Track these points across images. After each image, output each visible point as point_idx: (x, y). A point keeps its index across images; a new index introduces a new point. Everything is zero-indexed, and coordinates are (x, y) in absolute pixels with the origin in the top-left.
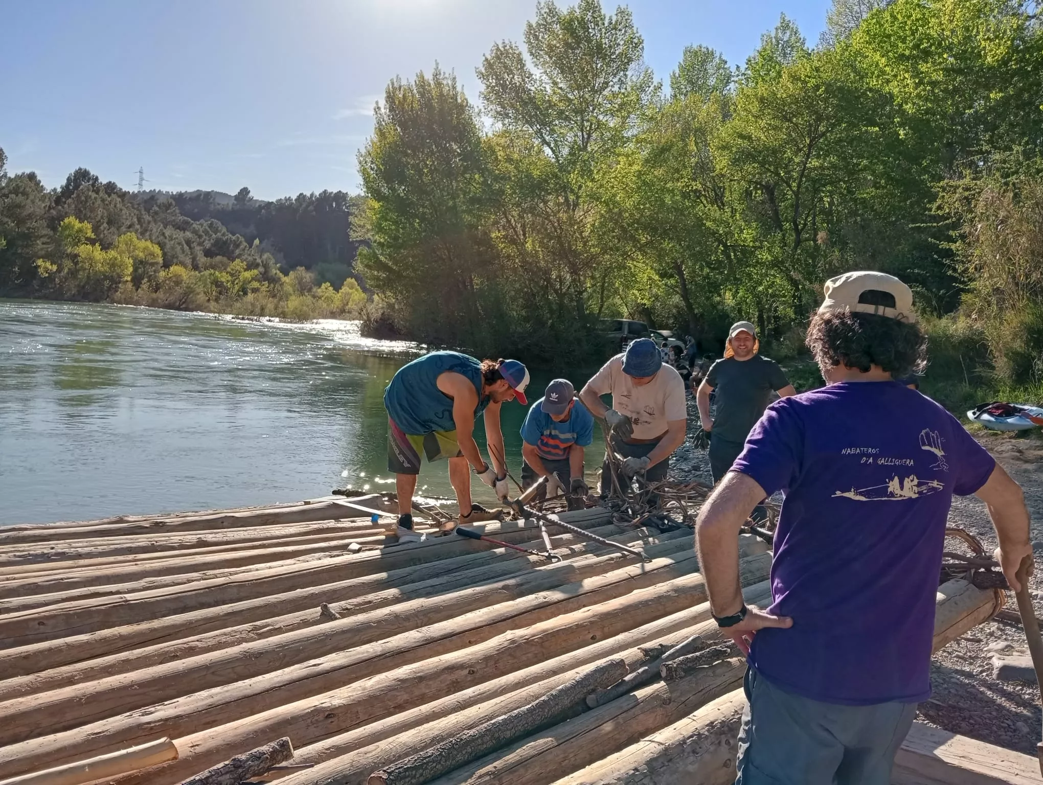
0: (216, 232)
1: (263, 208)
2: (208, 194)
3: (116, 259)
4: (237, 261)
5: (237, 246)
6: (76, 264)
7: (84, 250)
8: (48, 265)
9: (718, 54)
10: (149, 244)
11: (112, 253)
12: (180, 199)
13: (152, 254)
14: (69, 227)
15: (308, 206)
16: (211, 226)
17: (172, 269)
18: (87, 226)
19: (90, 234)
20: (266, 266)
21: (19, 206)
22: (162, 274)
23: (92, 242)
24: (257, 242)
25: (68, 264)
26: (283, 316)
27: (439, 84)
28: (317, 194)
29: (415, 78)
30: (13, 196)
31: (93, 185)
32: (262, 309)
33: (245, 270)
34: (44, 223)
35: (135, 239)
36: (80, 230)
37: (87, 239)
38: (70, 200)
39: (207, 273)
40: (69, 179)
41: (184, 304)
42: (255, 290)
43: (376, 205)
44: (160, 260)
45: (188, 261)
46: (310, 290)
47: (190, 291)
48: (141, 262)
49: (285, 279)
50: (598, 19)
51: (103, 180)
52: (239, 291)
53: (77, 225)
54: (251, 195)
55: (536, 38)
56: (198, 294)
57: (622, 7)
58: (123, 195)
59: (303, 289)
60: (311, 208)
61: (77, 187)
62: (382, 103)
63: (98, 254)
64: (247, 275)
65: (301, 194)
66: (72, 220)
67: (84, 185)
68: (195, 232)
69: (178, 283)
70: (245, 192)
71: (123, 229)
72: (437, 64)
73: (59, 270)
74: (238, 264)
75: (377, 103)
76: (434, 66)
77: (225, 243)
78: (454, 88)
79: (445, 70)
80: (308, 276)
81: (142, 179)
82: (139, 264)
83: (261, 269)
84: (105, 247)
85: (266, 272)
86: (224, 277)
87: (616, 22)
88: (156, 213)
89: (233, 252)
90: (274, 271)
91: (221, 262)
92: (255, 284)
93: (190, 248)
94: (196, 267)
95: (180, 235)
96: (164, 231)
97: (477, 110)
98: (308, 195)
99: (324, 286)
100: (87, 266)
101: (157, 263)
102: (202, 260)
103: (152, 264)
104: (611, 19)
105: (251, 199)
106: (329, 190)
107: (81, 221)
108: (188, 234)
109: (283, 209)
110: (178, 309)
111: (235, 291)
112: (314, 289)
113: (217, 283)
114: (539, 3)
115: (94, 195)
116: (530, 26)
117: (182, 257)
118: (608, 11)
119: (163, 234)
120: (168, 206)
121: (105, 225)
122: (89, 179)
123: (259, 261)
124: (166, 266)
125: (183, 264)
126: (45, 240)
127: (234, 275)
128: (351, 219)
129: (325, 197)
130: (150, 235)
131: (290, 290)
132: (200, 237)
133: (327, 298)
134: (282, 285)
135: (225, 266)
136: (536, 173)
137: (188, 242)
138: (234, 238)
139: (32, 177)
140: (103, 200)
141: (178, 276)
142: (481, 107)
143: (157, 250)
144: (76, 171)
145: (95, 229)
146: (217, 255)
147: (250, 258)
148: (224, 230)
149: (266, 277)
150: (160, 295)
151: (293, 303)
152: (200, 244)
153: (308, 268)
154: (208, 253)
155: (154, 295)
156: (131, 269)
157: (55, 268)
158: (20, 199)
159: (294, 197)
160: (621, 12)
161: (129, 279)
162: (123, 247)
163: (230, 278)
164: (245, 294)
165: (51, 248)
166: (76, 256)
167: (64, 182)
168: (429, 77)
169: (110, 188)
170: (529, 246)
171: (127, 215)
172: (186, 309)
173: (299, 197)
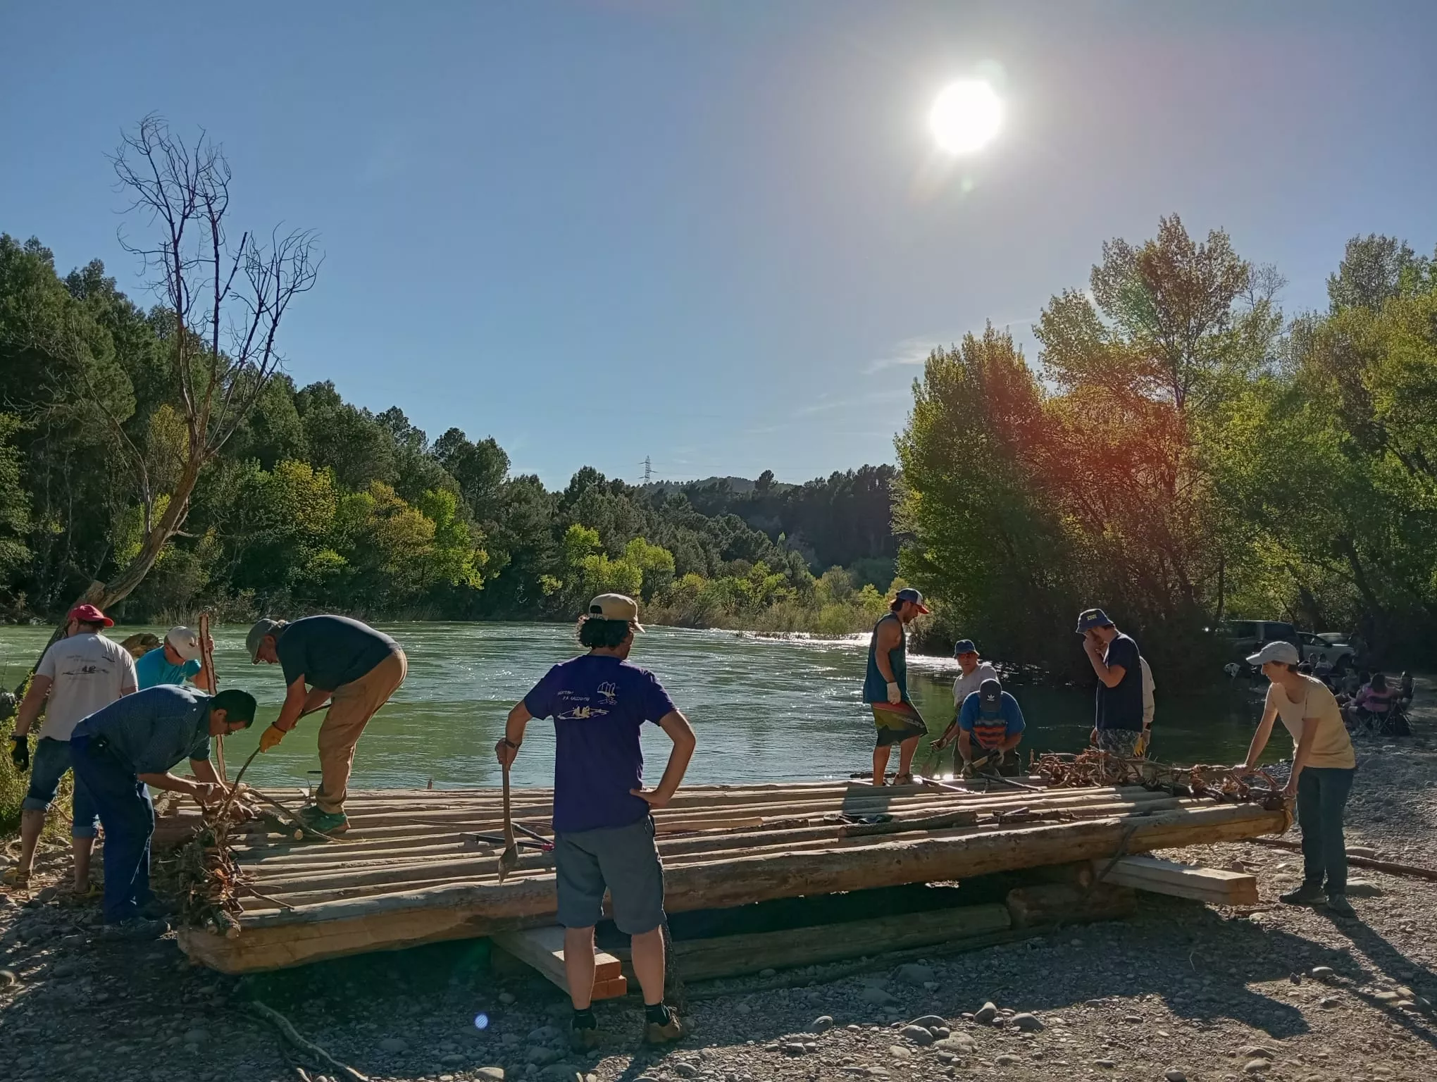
0: (734, 528)
1: (789, 494)
2: (724, 482)
3: (624, 570)
4: (760, 563)
5: (759, 545)
6: (582, 577)
7: (590, 561)
8: (553, 581)
9: (1399, 244)
10: (660, 549)
11: (620, 563)
12: (691, 490)
13: (664, 562)
14: (575, 535)
15: (844, 487)
16: (728, 522)
17: (685, 578)
18: (593, 534)
19: (597, 543)
20: (793, 567)
21: (524, 516)
22: (675, 585)
23: (598, 551)
24: (782, 536)
25: (573, 578)
26: (815, 630)
27: (991, 346)
28: (855, 471)
29: (962, 341)
30: (516, 504)
31: (599, 485)
32: (791, 622)
33: (769, 574)
34: (549, 533)
35: (644, 545)
36: (586, 539)
37: (594, 548)
38: (575, 506)
39: (725, 580)
40: (573, 481)
41: (700, 620)
42: (781, 599)
43: (918, 495)
44: (672, 568)
45: (704, 567)
46: (848, 596)
47: (705, 604)
48: (651, 571)
49: (816, 582)
50: (1185, 248)
51: (609, 478)
52: (762, 600)
53: (583, 533)
54: (774, 479)
55: (1106, 283)
56: (715, 607)
57: (1216, 231)
58: (631, 493)
59: (839, 594)
60: (848, 489)
61: (582, 489)
62: (922, 379)
63: (605, 565)
64: (772, 580)
65: (836, 473)
66: (577, 528)
67: (590, 486)
68: (710, 531)
69: (692, 594)
70: (767, 475)
71: (632, 534)
72: (989, 323)
73: (564, 587)
74: (761, 568)
75: (916, 379)
76: (986, 326)
77: (745, 541)
78: (1010, 349)
79: (999, 327)
80: (844, 576)
81: (648, 471)
82: (649, 573)
83: (788, 572)
84: (613, 557)
85: (794, 575)
86: (744, 584)
87: (1210, 250)
88: (666, 511)
89: (754, 553)
90: (804, 573)
91: (741, 566)
92: (782, 591)
93: (706, 551)
94: (711, 574)
95: (693, 536)
96: (676, 532)
97: (1036, 374)
98: (845, 473)
99: (866, 588)
100: (592, 580)
101: (668, 572)
102: (719, 564)
103: (663, 574)
104: (1202, 247)
105: (776, 484)
106: (871, 465)
107: (588, 529)
108: (703, 534)
109: (813, 491)
110: (693, 626)
111: (758, 601)
112: (854, 595)
113: (736, 593)
114: (1105, 243)
115: (600, 497)
116: (1096, 270)
117: (695, 563)
118: (1198, 238)
119: (675, 537)
120: (679, 502)
121: (612, 531)
122: (595, 478)
123: (785, 561)
124: (679, 574)
125: (697, 571)
126: (549, 553)
127: (757, 581)
128: (892, 508)
129: (866, 472)
130: (660, 539)
131: (824, 596)
132: (716, 536)
133: (870, 604)
134: (813, 590)
135: (746, 570)
136: (1114, 444)
137: (703, 545)
138: (755, 535)
139: (534, 480)
140: (610, 502)
141: (691, 586)
142: (1042, 371)
143: (668, 556)
144: (581, 471)
145: (602, 537)
146: (736, 558)
147: (775, 559)
148: (744, 526)
149: (794, 581)
150: (673, 610)
151: (828, 612)
152: (717, 545)
153: (845, 568)
154: (726, 556)
155: (666, 611)
156: (641, 581)
157: (560, 584)
158: (524, 508)
159: (827, 478)
160: (1214, 237)
161: (638, 593)
162: (632, 555)
163: (751, 585)
164: (770, 604)
165: (557, 561)
166: (582, 568)
167: (568, 485)
168: (979, 337)
169: (617, 486)
170: (1108, 534)
171: (636, 517)
172: (702, 627)
173: (832, 477)
